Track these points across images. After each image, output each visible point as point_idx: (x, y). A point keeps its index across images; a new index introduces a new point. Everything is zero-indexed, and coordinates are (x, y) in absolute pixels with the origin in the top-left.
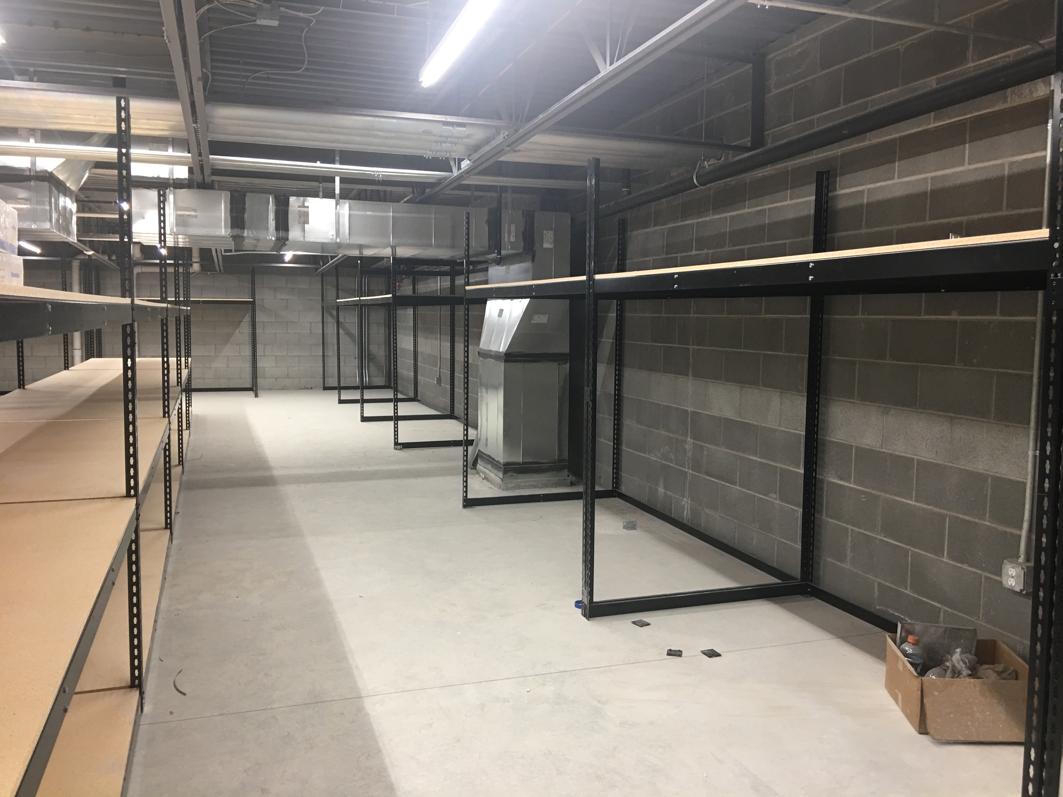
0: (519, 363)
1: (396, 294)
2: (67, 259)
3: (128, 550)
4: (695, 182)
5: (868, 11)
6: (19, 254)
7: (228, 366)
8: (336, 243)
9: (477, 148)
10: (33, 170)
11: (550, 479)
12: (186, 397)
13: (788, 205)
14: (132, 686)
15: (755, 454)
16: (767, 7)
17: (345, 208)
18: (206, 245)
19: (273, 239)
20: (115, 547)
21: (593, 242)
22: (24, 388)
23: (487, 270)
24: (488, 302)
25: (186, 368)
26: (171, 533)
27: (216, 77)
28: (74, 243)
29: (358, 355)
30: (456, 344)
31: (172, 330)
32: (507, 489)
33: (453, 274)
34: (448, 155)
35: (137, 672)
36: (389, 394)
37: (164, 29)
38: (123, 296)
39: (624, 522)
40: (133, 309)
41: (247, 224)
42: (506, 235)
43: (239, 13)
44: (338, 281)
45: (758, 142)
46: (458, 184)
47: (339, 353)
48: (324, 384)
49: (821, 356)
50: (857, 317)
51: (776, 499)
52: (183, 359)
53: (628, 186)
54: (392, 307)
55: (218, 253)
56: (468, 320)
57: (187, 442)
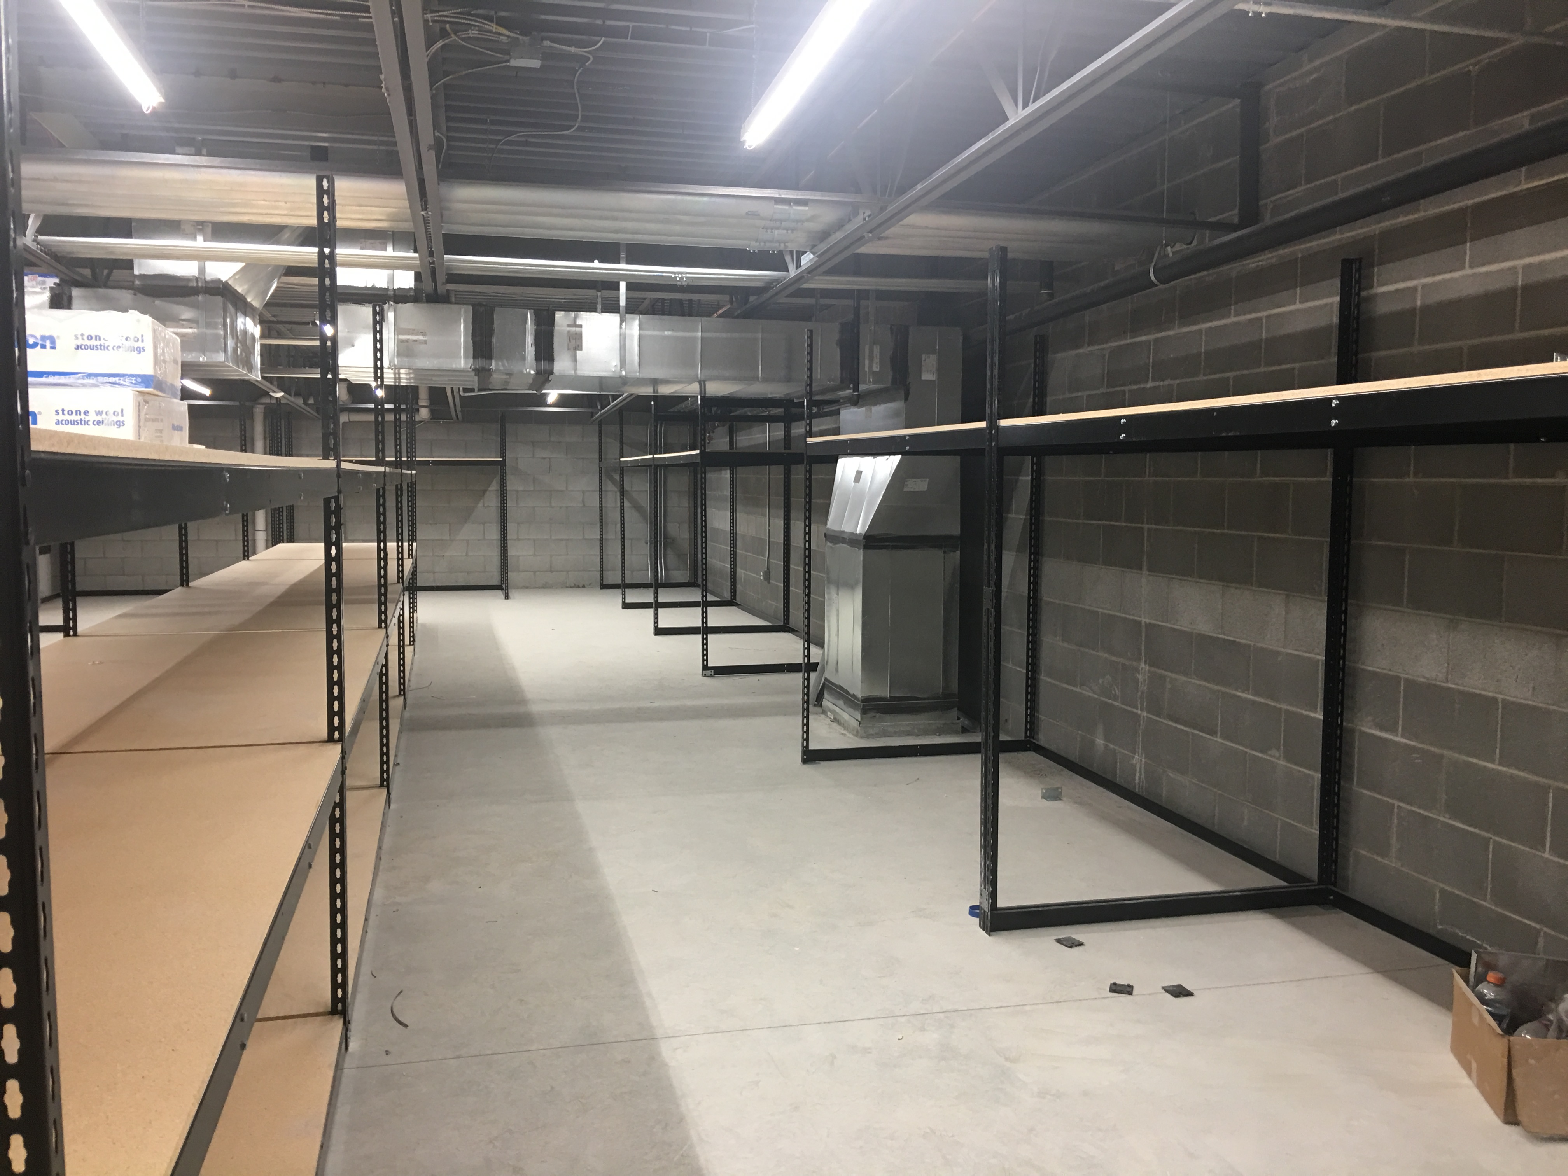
0: (884, 551)
1: (705, 449)
2: (247, 404)
3: (330, 819)
4: (1153, 278)
5: (1419, 15)
6: (182, 399)
7: (467, 555)
8: (621, 377)
9: (825, 235)
10: (201, 279)
11: (930, 722)
12: (410, 599)
13: (1298, 310)
14: (333, 1012)
15: (1246, 690)
16: (1263, 15)
17: (634, 326)
18: (438, 382)
19: (532, 372)
20: (313, 813)
21: (996, 372)
22: (188, 585)
23: (839, 414)
24: (839, 461)
25: (409, 558)
26: (389, 793)
27: (453, 143)
28: (257, 381)
29: (651, 538)
30: (792, 522)
31: (391, 503)
32: (868, 736)
33: (788, 420)
34: (782, 247)
35: (340, 993)
36: (695, 596)
37: (382, 77)
38: (326, 457)
39: (1042, 789)
40: (339, 476)
41: (495, 351)
42: (867, 362)
43: (485, 51)
44: (622, 431)
45: (1250, 215)
46: (796, 289)
47: (624, 535)
48: (602, 580)
49: (1349, 539)
50: (1407, 480)
51: (1278, 759)
52: (406, 544)
53: (1050, 286)
54: (699, 468)
55: (455, 393)
56: (810, 487)
57: (410, 663)
